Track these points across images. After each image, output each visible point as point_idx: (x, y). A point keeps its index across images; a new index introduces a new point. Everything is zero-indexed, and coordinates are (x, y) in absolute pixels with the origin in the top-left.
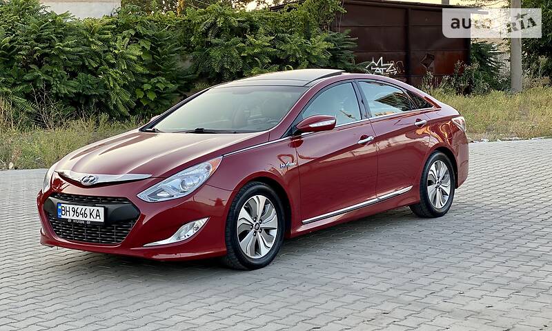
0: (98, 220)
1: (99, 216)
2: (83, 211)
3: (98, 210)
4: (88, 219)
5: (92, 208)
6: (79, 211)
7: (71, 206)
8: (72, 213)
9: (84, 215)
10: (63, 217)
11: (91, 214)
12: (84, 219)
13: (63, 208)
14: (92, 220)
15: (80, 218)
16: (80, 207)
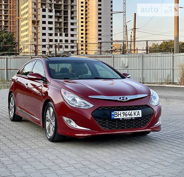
0: (138, 116)
1: (139, 114)
2: (130, 113)
3: (138, 112)
4: (133, 116)
5: (135, 111)
6: (127, 113)
7: (122, 112)
8: (122, 115)
9: (131, 115)
10: (115, 118)
11: (134, 114)
12: (131, 117)
13: (116, 113)
14: (135, 116)
15: (128, 116)
16: (128, 111)
